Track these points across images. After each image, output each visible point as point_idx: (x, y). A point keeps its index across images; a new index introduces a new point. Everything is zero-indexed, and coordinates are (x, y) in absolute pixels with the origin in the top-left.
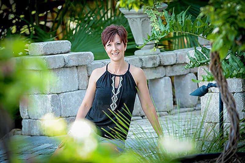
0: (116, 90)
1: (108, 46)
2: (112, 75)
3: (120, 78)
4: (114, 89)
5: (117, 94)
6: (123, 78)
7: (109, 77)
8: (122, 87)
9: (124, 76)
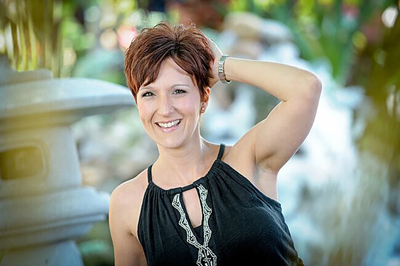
0: (198, 232)
1: (144, 95)
2: (171, 194)
3: (198, 191)
4: (190, 234)
5: (206, 243)
6: (208, 187)
7: (163, 202)
8: (213, 215)
9: (208, 181)
